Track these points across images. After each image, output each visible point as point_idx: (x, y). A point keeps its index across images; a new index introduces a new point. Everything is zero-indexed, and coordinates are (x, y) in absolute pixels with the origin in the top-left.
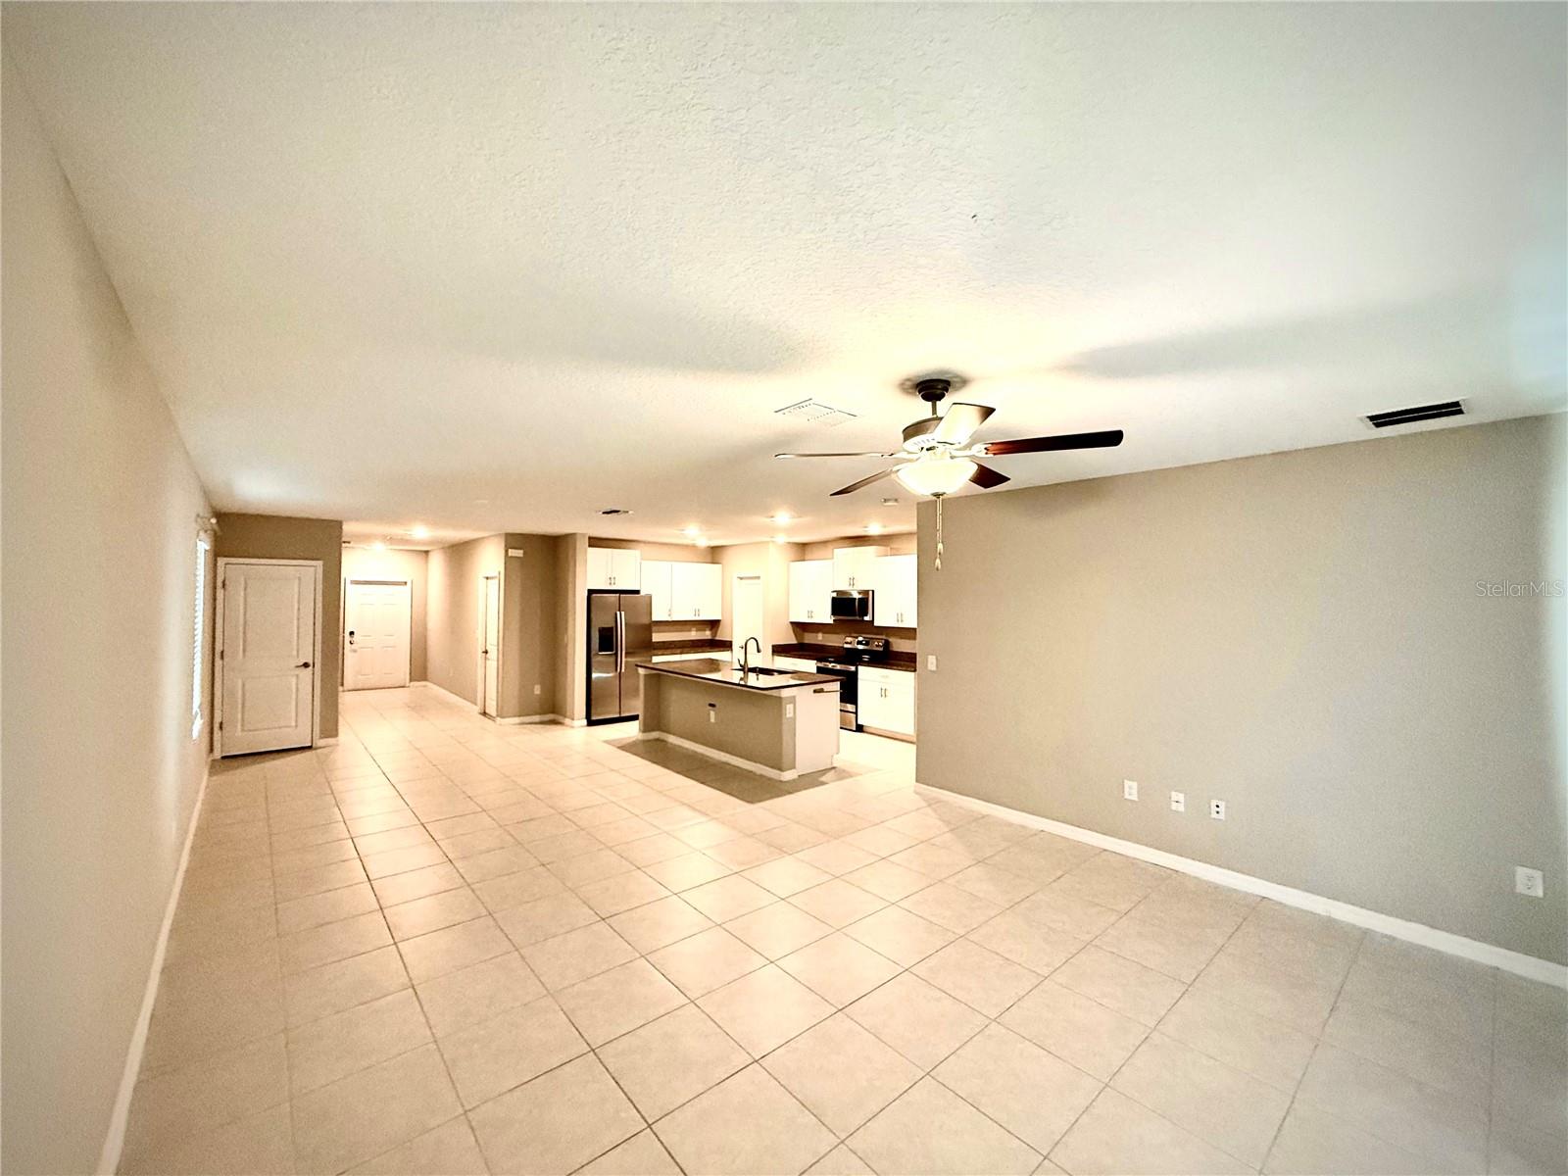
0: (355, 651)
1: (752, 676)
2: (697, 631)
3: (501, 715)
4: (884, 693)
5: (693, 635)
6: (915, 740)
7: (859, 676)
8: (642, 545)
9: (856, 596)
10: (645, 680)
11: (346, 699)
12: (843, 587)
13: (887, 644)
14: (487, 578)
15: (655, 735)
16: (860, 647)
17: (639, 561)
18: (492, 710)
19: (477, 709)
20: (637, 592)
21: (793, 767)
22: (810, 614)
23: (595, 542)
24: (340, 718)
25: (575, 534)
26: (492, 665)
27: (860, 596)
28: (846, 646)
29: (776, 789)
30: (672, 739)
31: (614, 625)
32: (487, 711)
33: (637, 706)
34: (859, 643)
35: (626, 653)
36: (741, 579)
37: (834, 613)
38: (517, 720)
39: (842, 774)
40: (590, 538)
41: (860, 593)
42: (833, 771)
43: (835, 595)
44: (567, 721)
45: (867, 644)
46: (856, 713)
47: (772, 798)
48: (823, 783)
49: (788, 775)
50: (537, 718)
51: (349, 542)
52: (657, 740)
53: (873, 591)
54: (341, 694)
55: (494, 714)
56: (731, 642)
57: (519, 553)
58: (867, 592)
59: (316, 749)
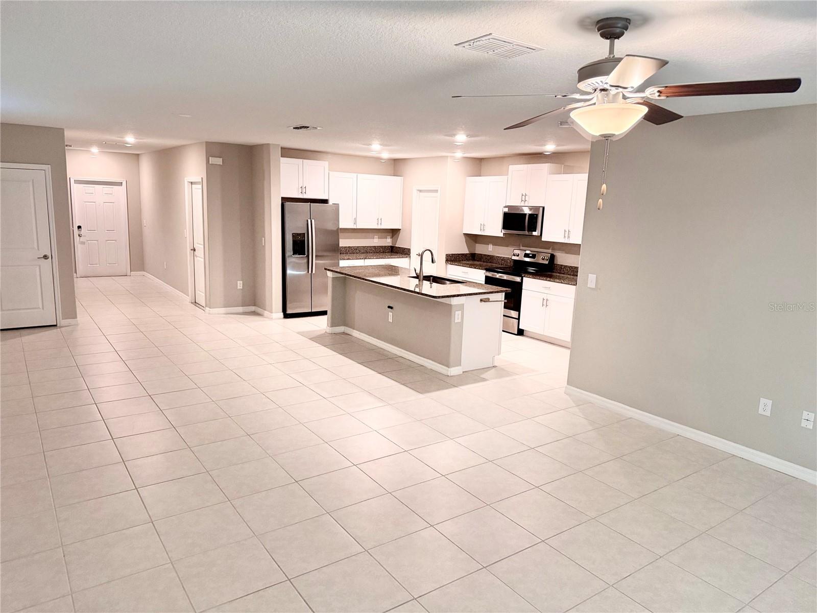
0: (83, 243)
1: (426, 283)
2: (379, 238)
3: (209, 304)
4: (545, 303)
5: (376, 242)
6: (570, 346)
7: (524, 287)
8: (330, 156)
9: (527, 211)
10: (333, 281)
11: (81, 285)
12: (515, 202)
13: (552, 257)
14: (192, 183)
15: (341, 329)
16: (527, 259)
17: (327, 171)
18: (201, 300)
19: (188, 299)
20: (325, 201)
21: (459, 364)
22: (483, 226)
23: (287, 152)
24: (77, 303)
25: (268, 144)
26: (200, 261)
27: (530, 213)
28: (514, 258)
29: (443, 382)
30: (356, 334)
31: (305, 231)
32: (196, 302)
33: (325, 302)
34: (526, 255)
35: (316, 256)
36: (420, 191)
37: (505, 227)
38: (223, 310)
39: (501, 372)
40: (282, 148)
41: (531, 209)
42: (494, 370)
43: (506, 210)
44: (266, 313)
45: (534, 256)
46: (519, 319)
47: (438, 390)
48: (484, 380)
49: (454, 371)
50: (241, 309)
51: (70, 146)
52: (344, 333)
53: (544, 208)
54: (75, 280)
55: (203, 303)
56: (409, 250)
57: (219, 161)
58: (537, 208)
59: (61, 327)
